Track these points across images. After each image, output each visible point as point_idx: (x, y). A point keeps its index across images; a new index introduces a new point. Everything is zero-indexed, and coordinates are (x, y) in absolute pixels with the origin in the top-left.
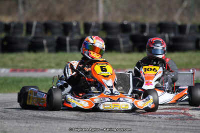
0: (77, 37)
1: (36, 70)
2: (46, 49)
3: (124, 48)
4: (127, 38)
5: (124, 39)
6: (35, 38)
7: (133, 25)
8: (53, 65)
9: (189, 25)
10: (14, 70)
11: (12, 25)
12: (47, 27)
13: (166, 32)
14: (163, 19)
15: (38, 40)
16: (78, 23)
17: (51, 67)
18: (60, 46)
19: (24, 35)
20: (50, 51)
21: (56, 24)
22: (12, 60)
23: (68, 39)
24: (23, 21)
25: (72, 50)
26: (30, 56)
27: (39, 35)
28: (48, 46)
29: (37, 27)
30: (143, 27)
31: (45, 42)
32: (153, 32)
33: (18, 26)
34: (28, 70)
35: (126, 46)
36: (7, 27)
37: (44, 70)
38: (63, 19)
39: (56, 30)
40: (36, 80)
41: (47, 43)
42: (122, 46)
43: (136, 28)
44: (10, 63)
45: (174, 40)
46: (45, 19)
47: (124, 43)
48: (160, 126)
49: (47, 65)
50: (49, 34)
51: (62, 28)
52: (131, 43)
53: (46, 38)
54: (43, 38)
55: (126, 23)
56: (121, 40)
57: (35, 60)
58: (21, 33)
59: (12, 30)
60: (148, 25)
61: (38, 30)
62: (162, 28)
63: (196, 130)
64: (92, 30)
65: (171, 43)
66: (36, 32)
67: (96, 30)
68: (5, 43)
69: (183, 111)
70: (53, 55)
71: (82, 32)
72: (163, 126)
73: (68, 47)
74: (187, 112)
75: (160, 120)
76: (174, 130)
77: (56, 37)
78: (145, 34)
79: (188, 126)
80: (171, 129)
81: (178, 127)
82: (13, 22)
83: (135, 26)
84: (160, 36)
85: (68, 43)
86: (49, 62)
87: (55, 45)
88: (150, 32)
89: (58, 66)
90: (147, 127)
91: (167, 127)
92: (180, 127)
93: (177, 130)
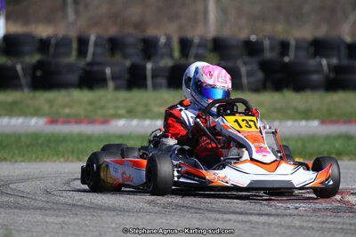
0: (166, 63)
1: (92, 122)
2: (111, 84)
3: (248, 83)
4: (255, 66)
5: (249, 68)
6: (91, 64)
7: (267, 43)
8: (122, 112)
10: (53, 121)
11: (53, 41)
12: (115, 45)
13: (323, 56)
14: (322, 32)
15: (96, 68)
16: (169, 39)
17: (119, 117)
18: (135, 80)
19: (73, 58)
20: (117, 88)
21: (130, 40)
22: (50, 102)
23: (149, 66)
25: (155, 87)
26: (82, 96)
27: (100, 59)
28: (114, 78)
29: (96, 45)
30: (284, 47)
31: (108, 71)
32: (302, 55)
33: (64, 43)
34: (79, 121)
35: (253, 79)
36: (44, 45)
37: (105, 121)
38: (144, 31)
39: (131, 51)
40: (89, 138)
41: (112, 73)
42: (245, 80)
43: (272, 49)
44: (46, 108)
45: (337, 69)
46: (113, 31)
47: (249, 74)
49: (111, 112)
50: (118, 58)
51: (140, 46)
52: (260, 75)
53: (110, 65)
54: (105, 64)
55: (253, 38)
56: (243, 70)
57: (91, 103)
58: (68, 54)
59: (52, 50)
60: (293, 43)
61: (99, 50)
62: (319, 47)
64: (193, 51)
65: (332, 75)
66: (94, 54)
67: (201, 51)
68: (39, 73)
69: (338, 197)
70: (123, 95)
71: (177, 54)
72: (298, 223)
73: (149, 82)
74: (346, 199)
75: (296, 212)
76: (318, 230)
77: (128, 63)
78: (286, 59)
79: (344, 224)
80: (312, 228)
81: (324, 226)
82: (55, 36)
83: (271, 44)
84: (312, 62)
85: (149, 74)
86: (117, 108)
87: (126, 76)
88: (296, 55)
89: (131, 113)
90: (269, 225)
91: (305, 224)
92: (328, 226)
93: (323, 230)
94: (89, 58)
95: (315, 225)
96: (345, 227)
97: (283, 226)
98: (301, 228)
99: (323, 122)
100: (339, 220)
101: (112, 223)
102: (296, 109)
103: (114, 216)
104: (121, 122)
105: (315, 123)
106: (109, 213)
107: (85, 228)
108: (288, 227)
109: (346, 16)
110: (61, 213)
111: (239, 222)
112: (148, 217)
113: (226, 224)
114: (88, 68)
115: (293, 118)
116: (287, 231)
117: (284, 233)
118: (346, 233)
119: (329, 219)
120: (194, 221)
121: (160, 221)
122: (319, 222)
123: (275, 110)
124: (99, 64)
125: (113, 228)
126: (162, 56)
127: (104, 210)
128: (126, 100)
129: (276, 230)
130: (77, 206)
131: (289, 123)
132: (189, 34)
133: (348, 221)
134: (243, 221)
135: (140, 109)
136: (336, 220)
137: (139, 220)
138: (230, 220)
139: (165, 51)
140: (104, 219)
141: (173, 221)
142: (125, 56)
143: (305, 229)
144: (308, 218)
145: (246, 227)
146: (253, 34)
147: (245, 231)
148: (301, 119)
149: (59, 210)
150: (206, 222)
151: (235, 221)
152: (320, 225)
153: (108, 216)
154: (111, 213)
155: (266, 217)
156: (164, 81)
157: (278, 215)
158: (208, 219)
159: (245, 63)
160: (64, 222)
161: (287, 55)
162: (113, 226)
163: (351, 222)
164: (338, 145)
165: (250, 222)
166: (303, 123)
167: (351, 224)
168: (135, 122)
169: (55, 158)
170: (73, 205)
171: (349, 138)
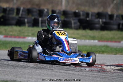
1: (19, 37)
2: (27, 25)
3: (74, 26)
5: (75, 21)
7: (81, 13)
8: (30, 34)
9: (115, 15)
10: (6, 36)
11: (8, 9)
12: (29, 11)
14: (101, 10)
16: (48, 10)
17: (29, 36)
18: (35, 23)
19: (14, 15)
20: (29, 26)
21: (35, 10)
22: (5, 30)
23: (40, 19)
24: (15, 7)
25: (42, 26)
26: (16, 28)
27: (24, 16)
28: (28, 23)
29: (23, 11)
30: (87, 15)
31: (26, 20)
32: (93, 18)
33: (11, 10)
34: (15, 37)
35: (76, 25)
36: (5, 10)
37: (24, 37)
38: (40, 7)
39: (35, 14)
40: (18, 43)
41: (28, 21)
42: (73, 25)
43: (83, 15)
44: (4, 32)
45: (105, 23)
46: (29, 7)
47: (75, 23)
48: (83, 75)
49: (26, 34)
50: (30, 16)
51: (38, 12)
52: (78, 24)
53: (27, 18)
54: (25, 18)
55: (77, 11)
56: (73, 22)
57: (20, 31)
58: (13, 14)
59: (7, 12)
60: (90, 14)
61: (24, 13)
62: (99, 15)
63: (104, 77)
65: (103, 25)
66: (22, 14)
68: (2, 20)
69: (100, 66)
70: (31, 29)
72: (85, 74)
73: (40, 25)
74: (103, 67)
75: (85, 70)
76: (91, 77)
77: (33, 18)
78: (88, 19)
79: (100, 75)
80: (90, 76)
81: (94, 76)
82: (9, 7)
83: (83, 13)
84: (97, 20)
85: (40, 22)
86: (28, 33)
87: (32, 22)
88: (91, 18)
89: (33, 35)
90: (75, 74)
91: (87, 75)
92: (95, 76)
93: (93, 77)
94: (20, 15)
95: (91, 75)
97: (79, 75)
98: (86, 76)
99: (99, 41)
100: (99, 74)
101: (21, 71)
102: (90, 36)
103: (22, 69)
104: (30, 38)
105: (96, 41)
106: (20, 68)
107: (11, 73)
108: (81, 75)
109: (109, 5)
110: (4, 67)
111: (65, 73)
112: (34, 70)
113: (60, 73)
114: (19, 19)
115: (89, 39)
116: (81, 77)
118: (101, 78)
123: (83, 36)
124: (23, 18)
125: (21, 73)
126: (45, 16)
128: (32, 30)
129: (77, 76)
130: (10, 65)
131: (87, 41)
132: (55, 9)
134: (66, 73)
136: (98, 74)
137: (30, 71)
140: (18, 70)
141: (42, 72)
142: (33, 15)
144: (89, 73)
145: (67, 75)
146: (77, 10)
147: (66, 76)
148: (92, 39)
149: (3, 66)
150: (53, 72)
151: (63, 73)
152: (92, 75)
155: (74, 72)
156: (45, 25)
157: (79, 71)
158: (54, 71)
159: (73, 20)
160: (4, 70)
161: (88, 17)
162: (21, 72)
164: (103, 49)
165: (69, 73)
166: (92, 41)
167: (103, 75)
168: (34, 38)
169: (5, 49)
170: (8, 65)
171: (107, 47)
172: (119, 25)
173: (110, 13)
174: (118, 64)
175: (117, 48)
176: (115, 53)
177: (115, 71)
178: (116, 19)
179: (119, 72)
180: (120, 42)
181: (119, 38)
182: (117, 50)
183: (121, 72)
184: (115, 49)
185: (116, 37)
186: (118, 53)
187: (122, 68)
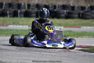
0: (24, 10)
1: (3, 26)
6: (4, 10)
7: (50, 6)
8: (11, 23)
9: (76, 6)
12: (10, 5)
13: (65, 9)
14: (65, 3)
15: (5, 11)
16: (25, 4)
17: (10, 24)
18: (15, 15)
20: (10, 17)
21: (14, 4)
23: (19, 11)
25: (20, 17)
28: (10, 14)
29: (5, 5)
30: (55, 7)
31: (8, 12)
32: (60, 9)
37: (7, 26)
38: (18, 2)
39: (15, 7)
41: (9, 13)
43: (52, 7)
45: (68, 13)
46: (10, 1)
50: (11, 9)
51: (17, 5)
57: (3, 21)
60: (57, 6)
61: (6, 7)
62: (64, 7)
64: (31, 7)
65: (67, 15)
66: (5, 8)
67: (33, 7)
70: (12, 19)
71: (26, 8)
73: (19, 15)
75: (54, 51)
77: (13, 10)
78: (55, 10)
79: (66, 55)
80: (58, 56)
81: (61, 55)
84: (62, 11)
85: (19, 13)
86: (10, 22)
87: (13, 14)
88: (58, 9)
89: (14, 24)
90: (47, 55)
91: (56, 55)
93: (61, 56)
94: (3, 8)
95: (59, 55)
96: (66, 56)
97: (50, 55)
98: (55, 56)
99: (64, 27)
101: (5, 53)
104: (11, 26)
105: (62, 27)
108: (52, 56)
112: (15, 52)
113: (35, 54)
115: (57, 26)
116: (51, 57)
117: (50, 57)
118: (67, 58)
119: (63, 54)
120: (27, 53)
121: (18, 53)
122: (60, 54)
124: (6, 10)
126: (23, 8)
127: (4, 50)
129: (48, 56)
131: (55, 27)
132: (30, 3)
133: (67, 54)
134: (40, 54)
135: (16, 22)
137: (13, 53)
138: (37, 53)
139: (24, 7)
140: (3, 52)
141: (21, 53)
142: (13, 8)
143: (56, 56)
144: (57, 53)
145: (41, 55)
146: (47, 3)
147: (40, 56)
148: (59, 26)
150: (30, 54)
151: (38, 54)
152: (60, 55)
153: (4, 52)
154: (5, 51)
155: (46, 53)
156: (23, 15)
157: (49, 52)
161: (56, 9)
162: (6, 54)
163: (68, 54)
164: (68, 33)
165: (42, 54)
167: (68, 55)
168: (15, 26)
171: (71, 31)
172: (79, 14)
173: (72, 5)
174: (79, 46)
175: (78, 32)
176: (77, 36)
177: (77, 51)
178: (77, 10)
179: (80, 51)
180: (80, 27)
181: (79, 24)
182: (78, 34)
183: (82, 52)
184: (77, 33)
185: (77, 24)
186: (79, 36)
187: (82, 48)
